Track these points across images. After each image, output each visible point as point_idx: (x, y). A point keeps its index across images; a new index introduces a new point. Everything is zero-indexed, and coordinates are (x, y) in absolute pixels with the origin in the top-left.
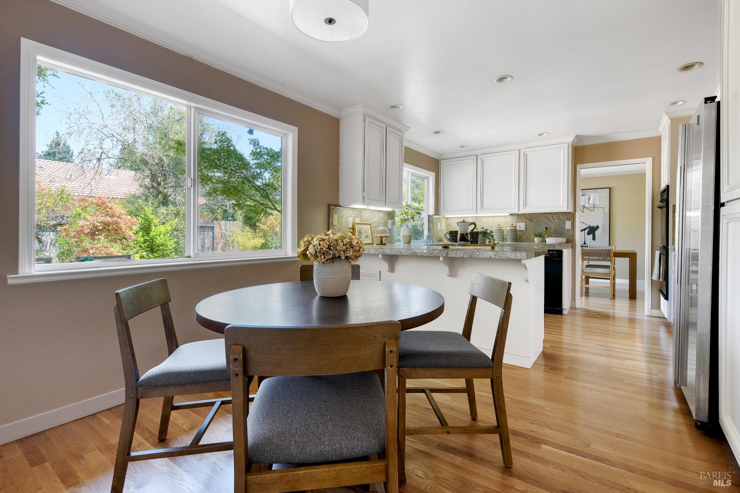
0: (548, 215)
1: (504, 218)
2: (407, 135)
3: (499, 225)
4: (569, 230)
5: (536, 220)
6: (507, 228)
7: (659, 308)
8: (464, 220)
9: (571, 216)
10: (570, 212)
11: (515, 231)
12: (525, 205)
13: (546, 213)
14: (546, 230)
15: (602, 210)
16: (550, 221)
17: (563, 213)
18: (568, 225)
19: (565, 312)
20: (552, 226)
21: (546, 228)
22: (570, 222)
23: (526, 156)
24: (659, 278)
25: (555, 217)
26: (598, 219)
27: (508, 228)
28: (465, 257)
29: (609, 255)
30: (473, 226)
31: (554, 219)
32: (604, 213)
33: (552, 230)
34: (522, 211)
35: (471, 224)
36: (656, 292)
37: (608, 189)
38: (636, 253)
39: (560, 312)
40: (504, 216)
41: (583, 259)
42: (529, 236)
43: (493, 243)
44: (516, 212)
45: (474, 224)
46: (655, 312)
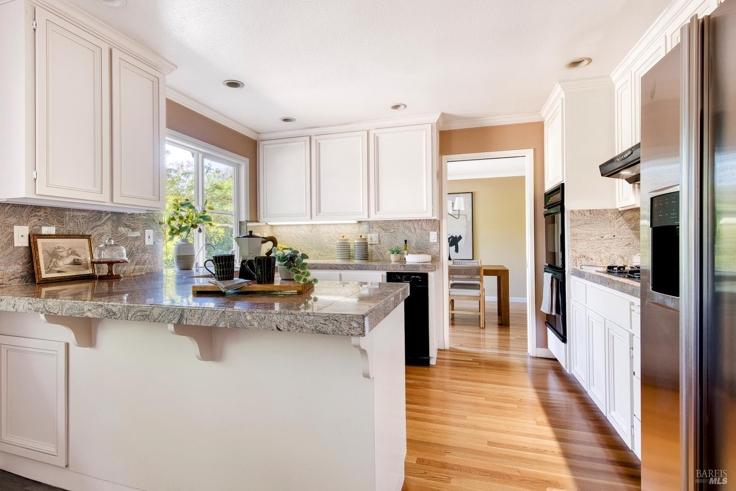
0: (407, 223)
1: (350, 226)
2: (171, 79)
3: (343, 237)
4: (434, 244)
5: (392, 230)
6: (354, 241)
7: (546, 345)
8: (251, 232)
9: (436, 224)
10: (435, 220)
11: (364, 245)
12: (378, 208)
13: (404, 221)
14: (406, 243)
15: (465, 218)
16: (410, 231)
17: (427, 220)
18: (433, 237)
19: (433, 362)
20: (413, 239)
21: (406, 241)
22: (436, 233)
23: (377, 139)
24: (551, 310)
25: (416, 225)
26: (461, 229)
27: (356, 241)
28: (221, 325)
29: (478, 273)
30: (270, 245)
31: (415, 229)
32: (467, 221)
33: (413, 245)
34: (374, 217)
35: (266, 240)
36: (542, 324)
37: (471, 194)
38: (507, 271)
39: (426, 363)
40: (351, 224)
41: (450, 278)
42: (382, 251)
43: (305, 280)
44: (364, 217)
45: (273, 240)
46: (541, 352)
